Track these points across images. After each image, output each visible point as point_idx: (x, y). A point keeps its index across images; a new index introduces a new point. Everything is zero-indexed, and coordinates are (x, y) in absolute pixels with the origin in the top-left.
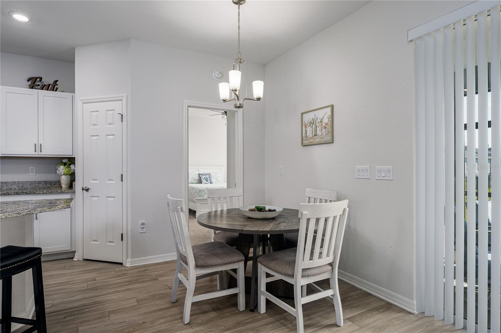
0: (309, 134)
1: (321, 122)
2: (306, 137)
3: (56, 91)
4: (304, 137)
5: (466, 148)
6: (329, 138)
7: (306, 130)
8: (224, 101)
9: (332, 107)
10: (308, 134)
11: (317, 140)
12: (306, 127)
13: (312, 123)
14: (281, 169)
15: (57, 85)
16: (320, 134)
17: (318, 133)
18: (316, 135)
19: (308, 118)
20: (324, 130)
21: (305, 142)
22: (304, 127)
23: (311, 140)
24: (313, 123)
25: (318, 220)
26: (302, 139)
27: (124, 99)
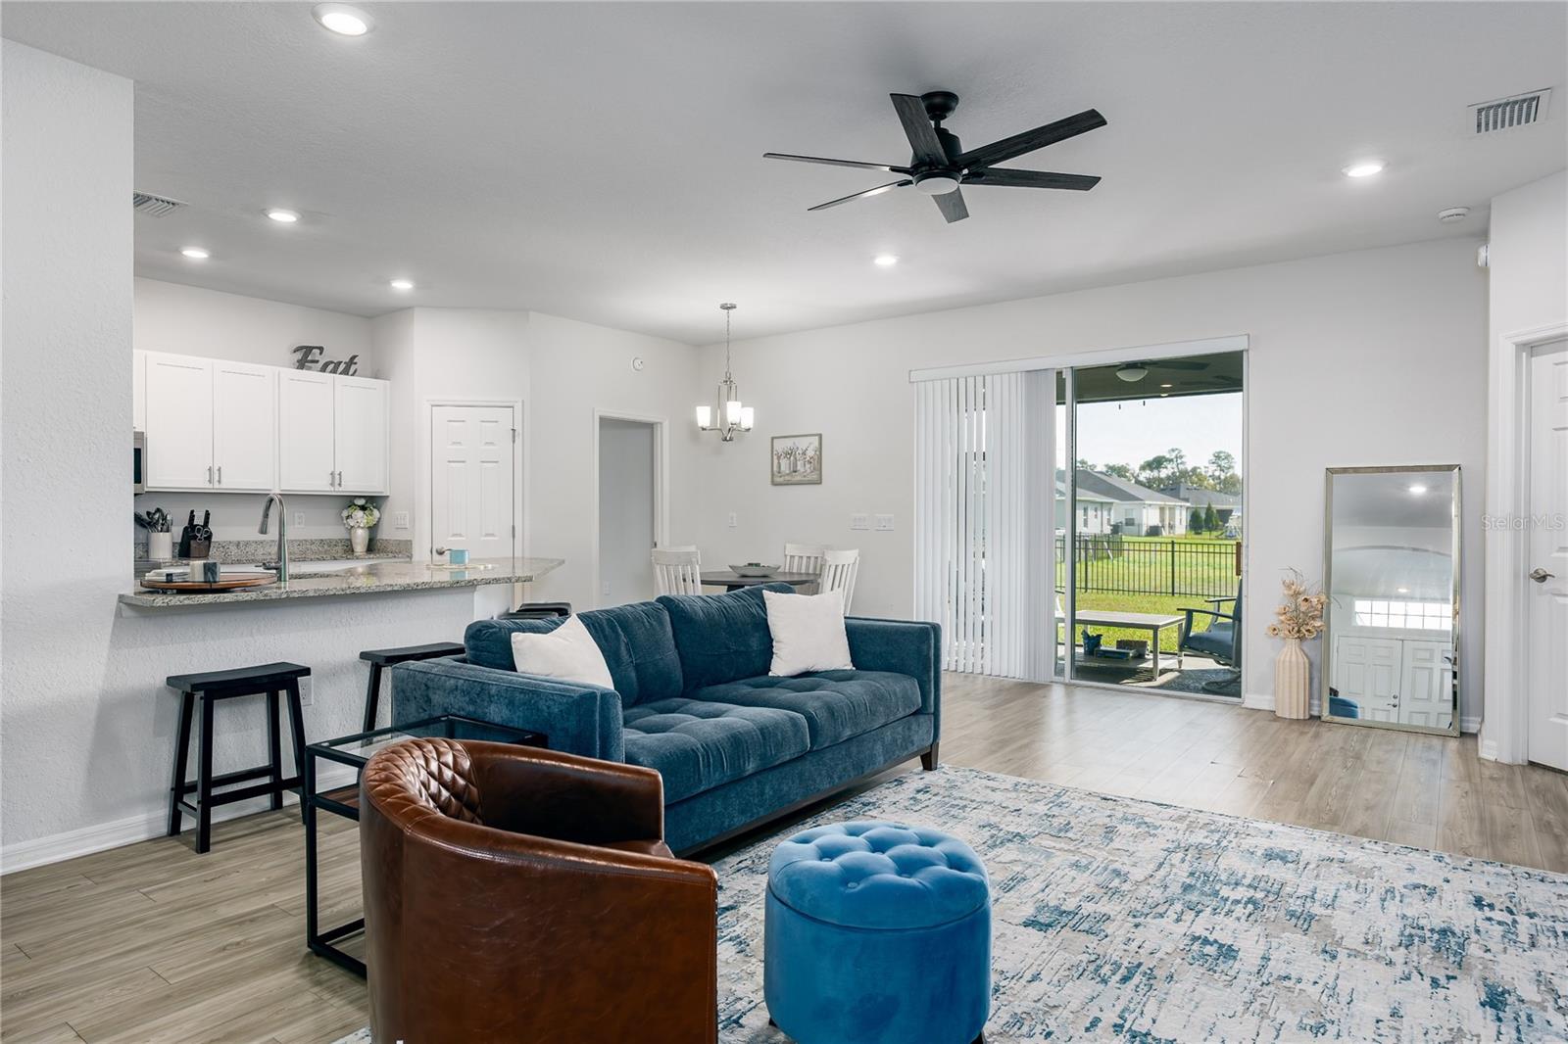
0: (785, 468)
1: (804, 453)
2: (779, 472)
3: (352, 375)
4: (776, 473)
5: (984, 483)
6: (815, 476)
7: (779, 463)
8: (703, 429)
9: (820, 436)
10: (782, 468)
11: (797, 478)
12: (779, 458)
13: (789, 454)
14: (732, 518)
15: (355, 363)
16: (802, 470)
17: (799, 468)
18: (795, 472)
19: (781, 446)
20: (808, 466)
21: (778, 480)
22: (775, 457)
23: (787, 478)
24: (791, 454)
25: (837, 566)
26: (773, 475)
27: (518, 407)
